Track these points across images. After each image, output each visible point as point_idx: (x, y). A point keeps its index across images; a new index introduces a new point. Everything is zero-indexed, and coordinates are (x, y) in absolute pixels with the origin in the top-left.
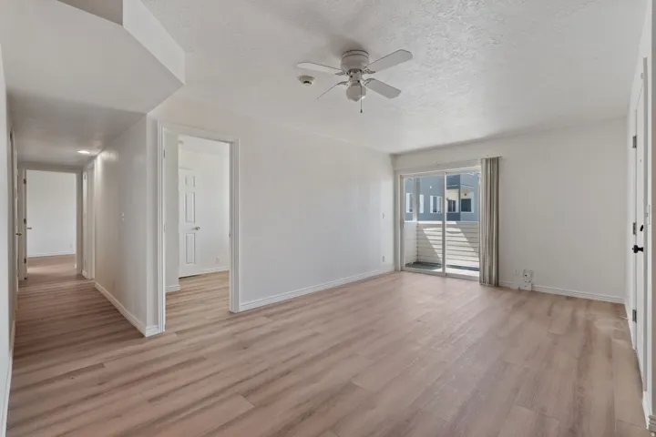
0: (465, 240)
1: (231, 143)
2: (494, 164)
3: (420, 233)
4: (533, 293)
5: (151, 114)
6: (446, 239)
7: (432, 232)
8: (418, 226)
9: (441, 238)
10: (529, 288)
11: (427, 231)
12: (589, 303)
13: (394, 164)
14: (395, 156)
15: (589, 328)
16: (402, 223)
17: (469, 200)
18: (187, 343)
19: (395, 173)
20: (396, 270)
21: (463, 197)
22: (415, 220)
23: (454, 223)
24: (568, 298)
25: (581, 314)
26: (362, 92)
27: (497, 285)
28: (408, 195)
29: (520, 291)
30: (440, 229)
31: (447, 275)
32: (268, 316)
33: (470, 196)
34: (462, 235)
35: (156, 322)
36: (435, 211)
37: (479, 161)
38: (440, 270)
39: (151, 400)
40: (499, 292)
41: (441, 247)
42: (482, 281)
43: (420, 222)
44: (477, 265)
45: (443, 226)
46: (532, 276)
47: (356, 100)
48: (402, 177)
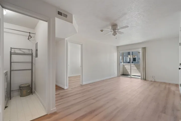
0: (136, 68)
1: (81, 45)
2: (144, 49)
3: (124, 67)
4: (155, 81)
5: (66, 39)
6: (132, 68)
7: (127, 67)
8: (123, 65)
9: (130, 68)
10: (154, 80)
11: (126, 66)
12: (170, 84)
13: (117, 49)
14: (118, 47)
15: (169, 89)
16: (119, 64)
17: (135, 58)
18: (75, 90)
19: (118, 51)
20: (118, 76)
21: (134, 57)
22: (122, 63)
23: (133, 64)
24: (164, 83)
25: (167, 86)
26: (116, 34)
27: (145, 80)
28: (121, 57)
29: (151, 81)
30: (130, 66)
31: (132, 77)
32: (90, 86)
33: (136, 57)
34: (135, 67)
35: (67, 86)
36: (126, 61)
37: (140, 48)
38: (130, 76)
39: (74, 100)
40: (146, 81)
41: (130, 70)
42: (141, 79)
43: (124, 64)
44: (140, 75)
45: (131, 65)
46: (154, 77)
47: (115, 36)
48: (119, 52)
